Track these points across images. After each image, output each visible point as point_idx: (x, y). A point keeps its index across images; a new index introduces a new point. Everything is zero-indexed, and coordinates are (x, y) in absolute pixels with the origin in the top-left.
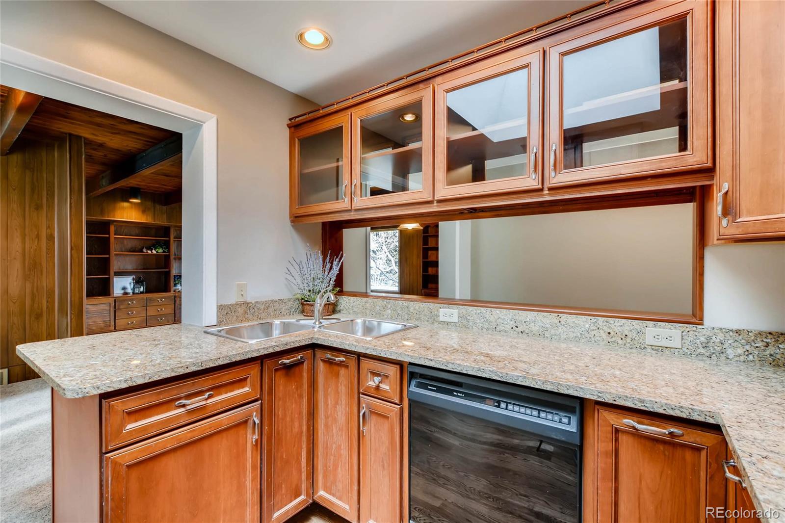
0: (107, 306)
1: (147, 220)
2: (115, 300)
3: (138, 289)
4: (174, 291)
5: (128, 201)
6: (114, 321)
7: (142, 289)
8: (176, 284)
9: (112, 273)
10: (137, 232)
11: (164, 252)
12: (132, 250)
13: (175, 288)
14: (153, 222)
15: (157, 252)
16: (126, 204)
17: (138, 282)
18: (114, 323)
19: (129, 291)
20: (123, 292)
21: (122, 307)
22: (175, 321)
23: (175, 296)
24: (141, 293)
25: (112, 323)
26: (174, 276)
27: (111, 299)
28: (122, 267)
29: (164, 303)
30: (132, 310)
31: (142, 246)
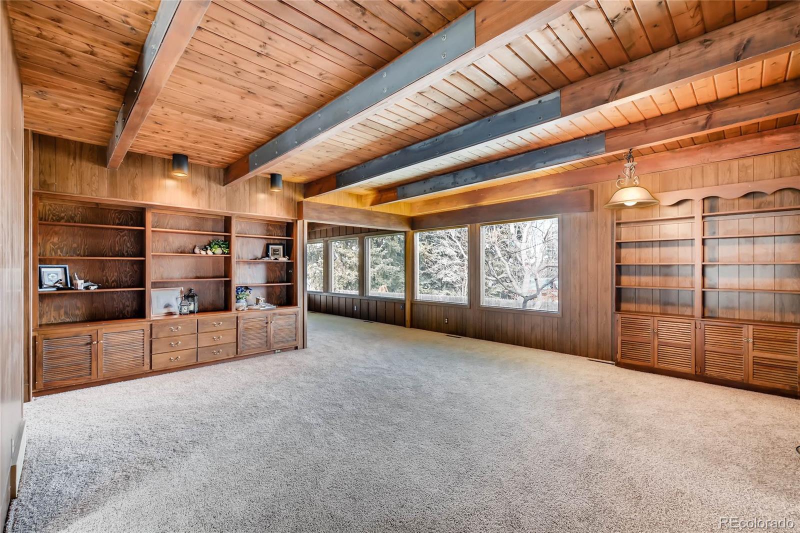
0: (139, 334)
1: (199, 205)
2: (151, 325)
3: (186, 307)
4: (236, 309)
5: (172, 178)
6: (149, 357)
7: (192, 308)
8: (240, 298)
9: (148, 284)
10: (188, 224)
11: (223, 253)
12: (179, 251)
13: (238, 304)
14: (208, 210)
15: (214, 253)
16: (170, 183)
17: (189, 296)
18: (149, 361)
19: (175, 309)
20: (166, 311)
21: (161, 335)
22: (237, 353)
23: (237, 317)
24: (191, 312)
25: (147, 360)
26: (237, 287)
27: (146, 323)
28: (165, 276)
29: (223, 328)
30: (176, 340)
31: (194, 245)
